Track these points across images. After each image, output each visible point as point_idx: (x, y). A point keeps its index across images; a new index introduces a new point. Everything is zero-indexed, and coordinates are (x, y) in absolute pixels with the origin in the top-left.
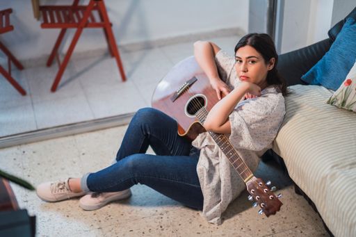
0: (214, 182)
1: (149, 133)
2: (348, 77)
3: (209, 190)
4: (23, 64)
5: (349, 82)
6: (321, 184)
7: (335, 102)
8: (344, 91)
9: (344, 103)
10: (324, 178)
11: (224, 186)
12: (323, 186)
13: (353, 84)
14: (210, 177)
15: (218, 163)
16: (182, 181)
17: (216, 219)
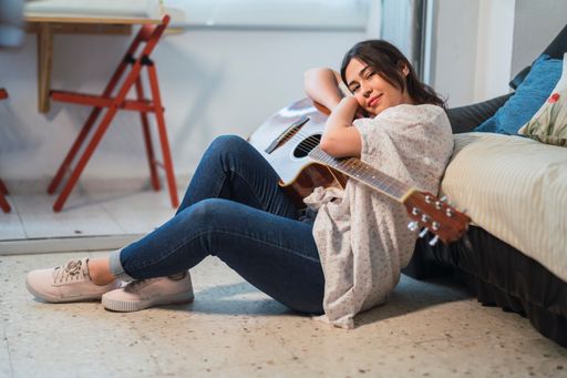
0: (344, 254)
1: (233, 169)
2: (554, 92)
3: (335, 264)
4: (8, 187)
5: (556, 97)
6: (533, 196)
7: (537, 129)
8: (549, 110)
9: (551, 126)
10: (539, 183)
11: (359, 258)
12: (536, 199)
13: (561, 99)
14: (337, 247)
15: (349, 229)
16: (289, 248)
17: (347, 317)
